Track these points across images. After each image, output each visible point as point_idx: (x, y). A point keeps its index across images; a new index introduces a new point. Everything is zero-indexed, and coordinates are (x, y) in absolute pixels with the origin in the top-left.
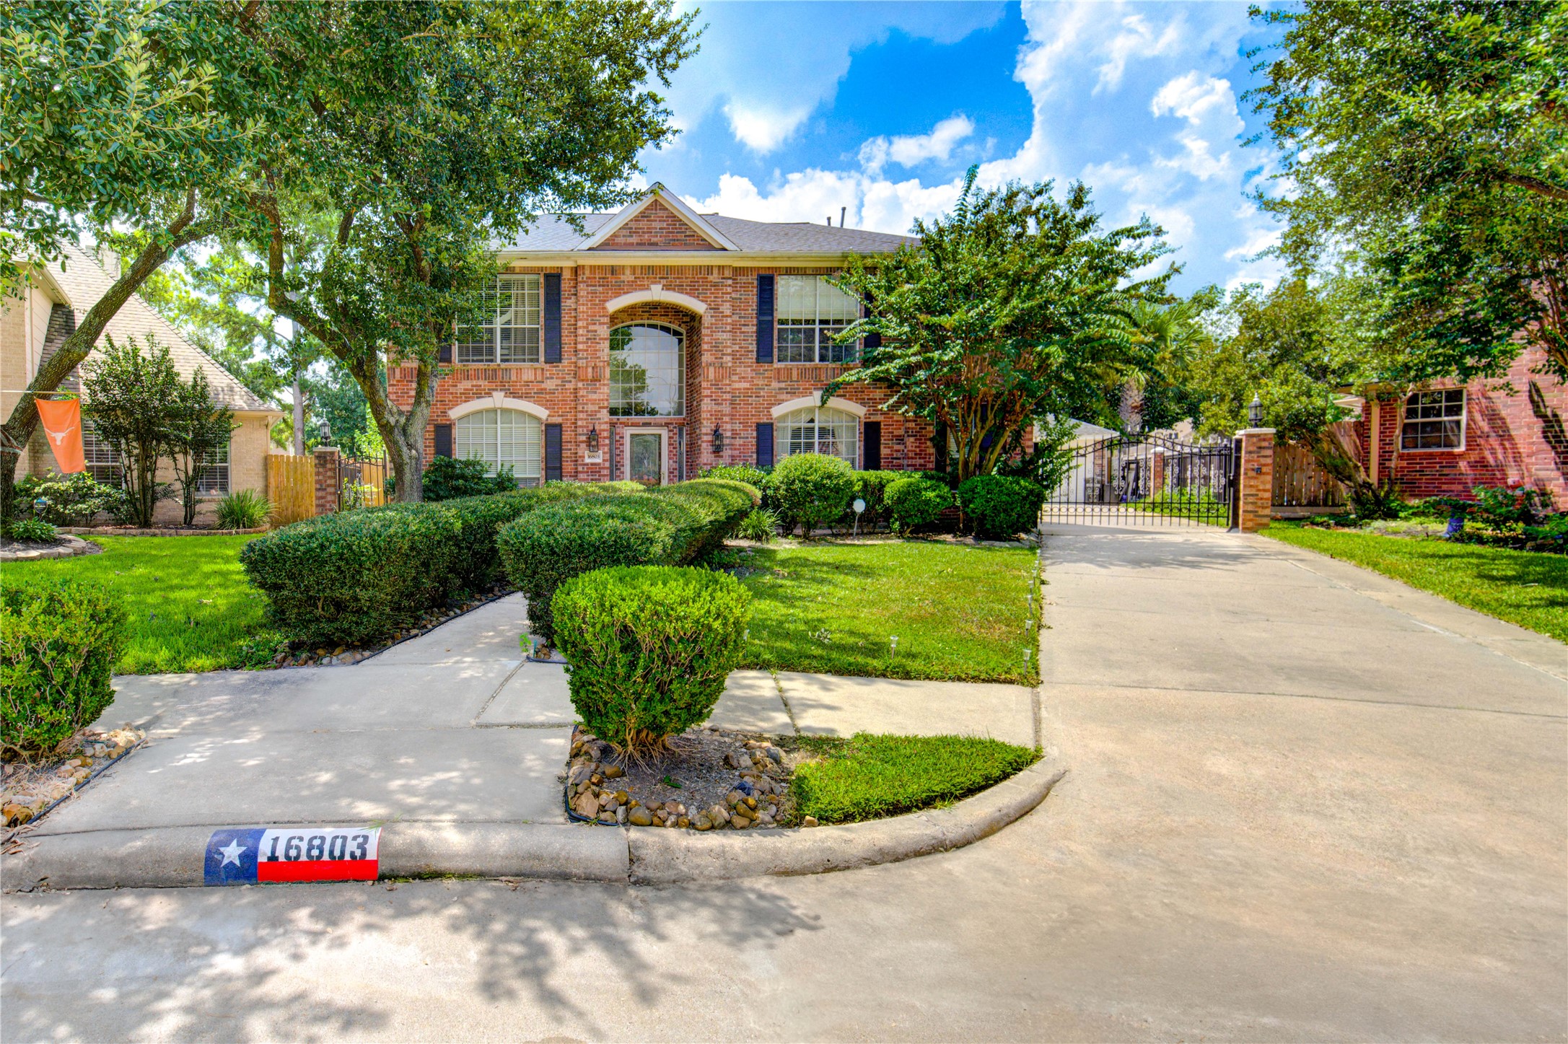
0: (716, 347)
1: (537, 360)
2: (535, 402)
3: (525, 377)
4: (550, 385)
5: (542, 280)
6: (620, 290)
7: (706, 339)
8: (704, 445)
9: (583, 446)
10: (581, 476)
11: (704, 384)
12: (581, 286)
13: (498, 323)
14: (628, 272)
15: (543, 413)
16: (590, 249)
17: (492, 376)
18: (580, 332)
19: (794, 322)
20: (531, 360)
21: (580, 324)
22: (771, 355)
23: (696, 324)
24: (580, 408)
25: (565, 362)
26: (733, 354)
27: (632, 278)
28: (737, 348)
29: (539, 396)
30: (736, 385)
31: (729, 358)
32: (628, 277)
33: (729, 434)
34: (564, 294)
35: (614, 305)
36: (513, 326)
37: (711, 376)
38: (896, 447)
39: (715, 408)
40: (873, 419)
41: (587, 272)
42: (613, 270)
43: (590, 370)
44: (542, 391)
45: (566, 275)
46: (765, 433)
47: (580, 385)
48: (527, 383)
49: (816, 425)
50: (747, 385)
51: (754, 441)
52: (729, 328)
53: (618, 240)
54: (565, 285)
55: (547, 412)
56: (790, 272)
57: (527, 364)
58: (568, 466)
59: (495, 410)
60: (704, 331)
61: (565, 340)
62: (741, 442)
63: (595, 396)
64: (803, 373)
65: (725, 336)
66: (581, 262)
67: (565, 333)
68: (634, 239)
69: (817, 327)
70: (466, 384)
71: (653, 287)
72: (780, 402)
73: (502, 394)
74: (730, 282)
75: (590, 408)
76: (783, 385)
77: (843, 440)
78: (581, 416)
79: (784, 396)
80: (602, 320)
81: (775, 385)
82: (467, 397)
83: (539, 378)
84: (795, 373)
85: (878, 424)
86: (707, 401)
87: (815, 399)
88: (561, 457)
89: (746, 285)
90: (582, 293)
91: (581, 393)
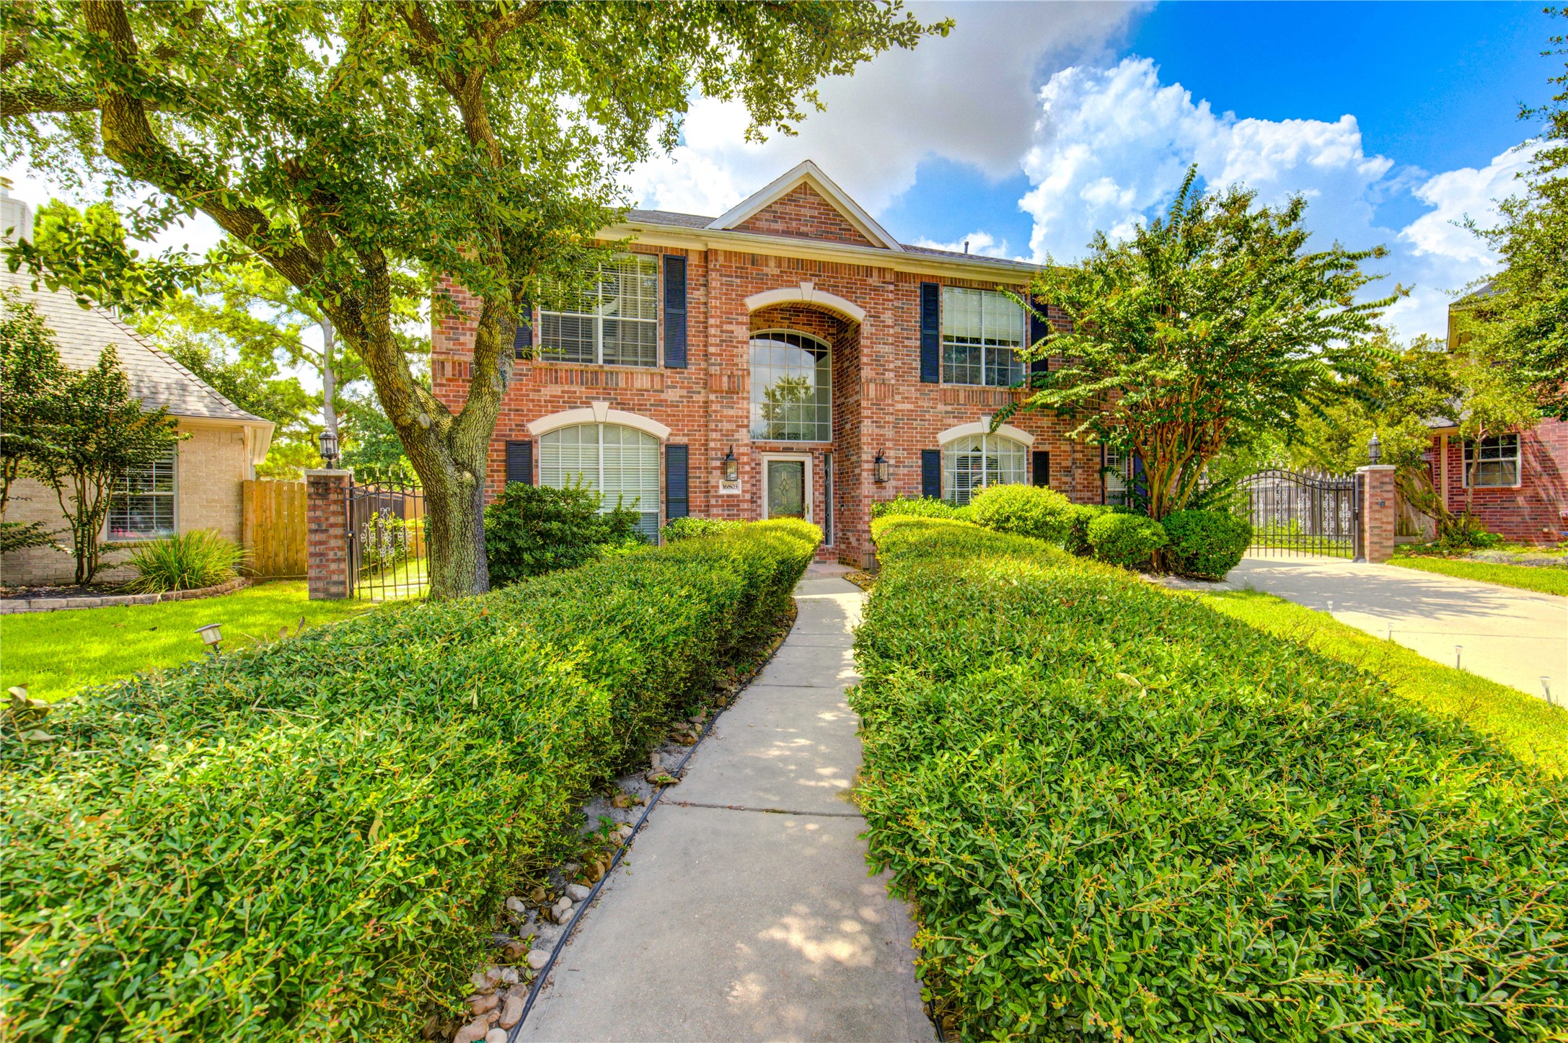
0: (877, 360)
1: (654, 364)
2: (651, 417)
3: (638, 384)
4: (671, 395)
5: (661, 263)
6: (763, 284)
7: (866, 351)
8: (865, 474)
9: (717, 473)
10: (714, 511)
11: (864, 404)
12: (713, 275)
13: (600, 314)
14: (772, 264)
15: (662, 431)
16: (726, 230)
17: (592, 380)
18: (712, 331)
19: (960, 340)
20: (646, 364)
21: (711, 321)
22: (937, 374)
23: (849, 335)
24: (713, 426)
25: (692, 368)
26: (896, 370)
27: (776, 271)
28: (899, 363)
29: (657, 409)
30: (899, 406)
31: (892, 375)
32: (772, 270)
33: (892, 462)
34: (690, 283)
35: (755, 302)
36: (620, 318)
37: (872, 394)
38: (1064, 479)
39: (877, 431)
40: (1042, 448)
41: (721, 259)
42: (754, 259)
43: (725, 379)
44: (662, 403)
45: (693, 260)
46: (931, 460)
47: (712, 397)
48: (641, 391)
49: (984, 454)
50: (911, 407)
51: (919, 470)
52: (891, 340)
53: (758, 224)
54: (692, 272)
55: (668, 430)
56: (954, 283)
57: (640, 368)
58: (696, 498)
59: (595, 426)
60: (863, 342)
61: (691, 340)
62: (906, 471)
63: (731, 412)
64: (970, 396)
65: (887, 349)
66: (712, 246)
67: (691, 331)
68: (779, 226)
69: (983, 346)
70: (556, 390)
71: (803, 284)
72: (947, 427)
73: (607, 404)
74: (892, 287)
75: (726, 426)
76: (949, 408)
77: (1009, 469)
78: (714, 435)
79: (951, 421)
80: (740, 319)
81: (941, 407)
82: (555, 406)
83: (657, 386)
84: (962, 395)
85: (1046, 454)
86: (867, 422)
87: (984, 424)
88: (687, 487)
89: (908, 294)
90: (714, 284)
91: (714, 407)
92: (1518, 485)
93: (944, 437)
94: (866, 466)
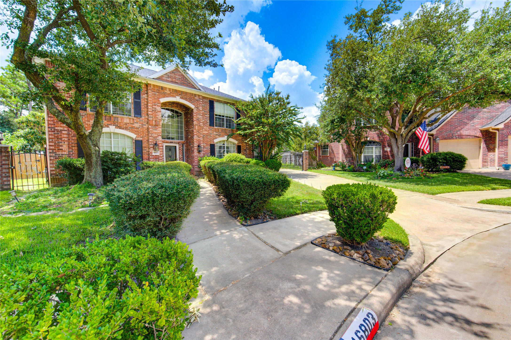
0: (198, 120)
1: (130, 115)
2: (130, 131)
3: (125, 121)
4: (136, 125)
6: (165, 96)
7: (195, 117)
8: (195, 150)
9: (152, 149)
10: (151, 160)
11: (195, 131)
12: (149, 91)
14: (168, 90)
15: (134, 136)
16: (153, 79)
17: (109, 119)
18: (150, 107)
19: (219, 116)
20: (127, 115)
21: (149, 104)
22: (214, 124)
23: (190, 111)
24: (150, 135)
25: (143, 118)
26: (203, 123)
27: (169, 92)
28: (204, 121)
29: (132, 129)
30: (204, 132)
33: (202, 147)
34: (142, 93)
35: (163, 100)
37: (197, 128)
38: (244, 152)
40: (239, 144)
41: (152, 87)
42: (162, 88)
43: (154, 122)
44: (133, 127)
45: (143, 86)
46: (212, 147)
47: (150, 127)
48: (126, 124)
49: (226, 145)
50: (207, 132)
51: (209, 149)
52: (201, 114)
53: (163, 78)
54: (143, 89)
55: (136, 136)
56: (218, 101)
57: (125, 116)
58: (145, 156)
59: (110, 133)
60: (194, 114)
61: (143, 109)
62: (206, 149)
63: (156, 131)
64: (222, 130)
65: (201, 117)
66: (149, 82)
67: (142, 107)
68: (170, 79)
69: (225, 118)
71: (177, 97)
73: (114, 127)
74: (202, 100)
75: (154, 135)
76: (217, 133)
77: (232, 149)
78: (151, 138)
79: (217, 137)
80: (158, 105)
81: (215, 133)
83: (132, 122)
84: (220, 130)
85: (240, 146)
86: (195, 136)
87: (225, 138)
88: (142, 152)
89: (206, 102)
90: (150, 94)
91: (150, 130)
92: (328, 155)
93: (216, 141)
94: (195, 148)
